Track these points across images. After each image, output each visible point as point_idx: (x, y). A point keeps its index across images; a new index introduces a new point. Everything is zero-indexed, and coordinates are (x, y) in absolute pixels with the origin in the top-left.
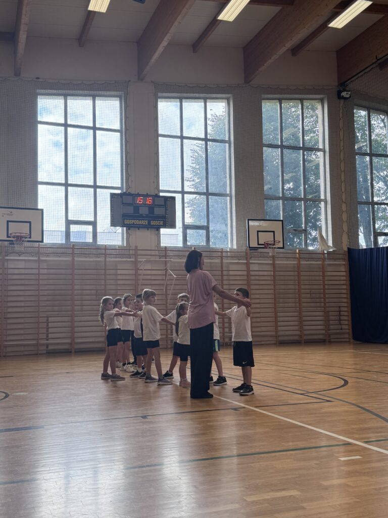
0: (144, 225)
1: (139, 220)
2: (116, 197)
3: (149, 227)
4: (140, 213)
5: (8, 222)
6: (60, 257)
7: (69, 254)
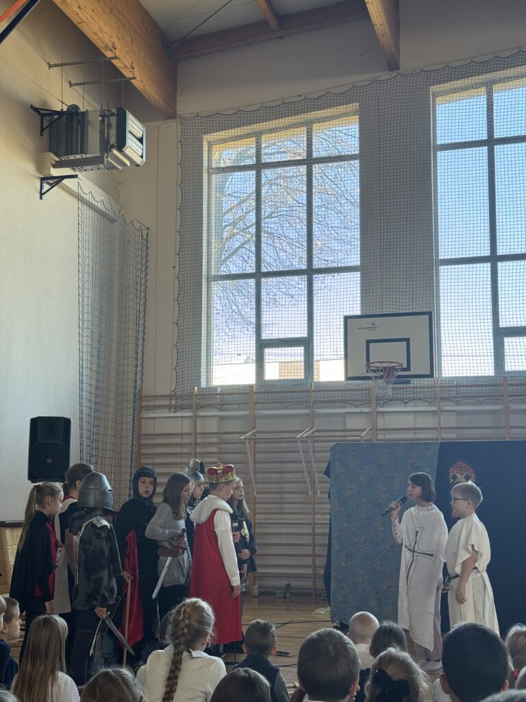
5: (368, 342)
6: (481, 403)
7: (500, 398)
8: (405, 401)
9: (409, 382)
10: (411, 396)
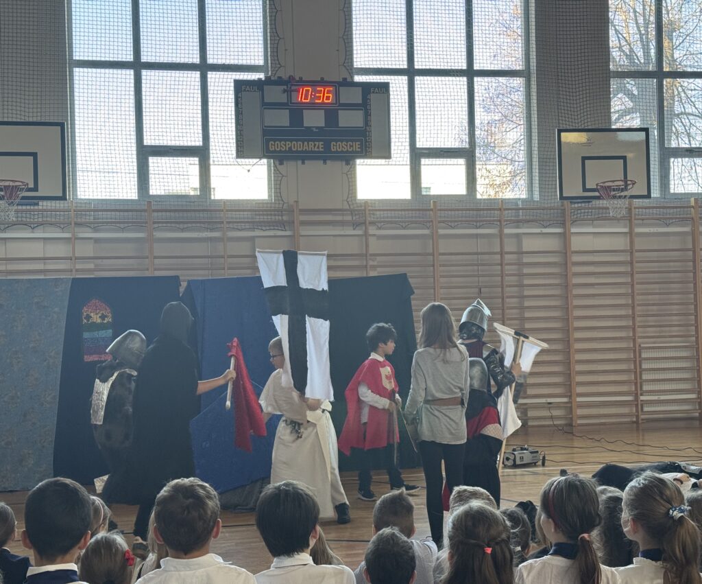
0: (315, 152)
1: (303, 141)
2: (248, 88)
3: (326, 156)
4: (306, 124)
6: (123, 230)
7: (144, 225)
8: (32, 226)
9: (38, 204)
10: (40, 220)
